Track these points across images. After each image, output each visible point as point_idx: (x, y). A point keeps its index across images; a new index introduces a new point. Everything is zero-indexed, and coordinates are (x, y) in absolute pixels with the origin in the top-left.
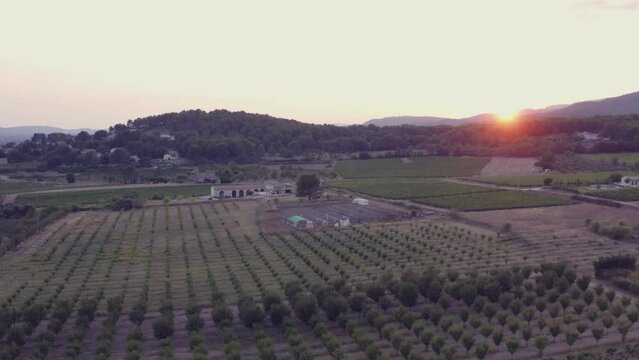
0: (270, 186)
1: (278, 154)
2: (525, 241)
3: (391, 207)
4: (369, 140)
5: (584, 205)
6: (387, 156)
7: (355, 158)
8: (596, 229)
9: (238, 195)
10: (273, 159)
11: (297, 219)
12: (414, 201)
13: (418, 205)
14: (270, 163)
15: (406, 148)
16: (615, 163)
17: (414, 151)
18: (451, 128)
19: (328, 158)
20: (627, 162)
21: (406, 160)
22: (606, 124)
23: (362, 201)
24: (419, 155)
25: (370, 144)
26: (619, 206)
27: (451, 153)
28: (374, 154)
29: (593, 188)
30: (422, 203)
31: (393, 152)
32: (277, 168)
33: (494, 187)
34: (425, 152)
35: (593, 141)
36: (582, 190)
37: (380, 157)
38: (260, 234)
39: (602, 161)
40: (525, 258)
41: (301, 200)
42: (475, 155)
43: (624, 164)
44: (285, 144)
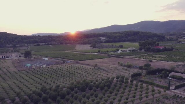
0: (14, 55)
1: (11, 45)
2: (103, 69)
3: (56, 60)
4: (38, 40)
5: (112, 58)
6: (45, 45)
7: (35, 45)
8: (122, 65)
9: (4, 58)
10: (10, 46)
11: (29, 65)
12: (61, 58)
13: (64, 59)
14: (9, 47)
15: (50, 42)
16: (112, 45)
17: (53, 43)
18: (63, 36)
19: (27, 46)
20: (116, 45)
21: (51, 46)
22: (107, 35)
23: (46, 59)
24: (55, 44)
25: (39, 41)
26: (123, 58)
27: (64, 44)
28: (41, 44)
29: (112, 53)
30: (65, 59)
31: (47, 43)
32: (12, 49)
33: (83, 53)
34: (56, 43)
35: (104, 40)
36: (110, 53)
37: (43, 45)
38: (19, 71)
39: (109, 45)
40: (108, 74)
41: (26, 59)
42: (71, 44)
43: (115, 46)
44: (13, 42)
